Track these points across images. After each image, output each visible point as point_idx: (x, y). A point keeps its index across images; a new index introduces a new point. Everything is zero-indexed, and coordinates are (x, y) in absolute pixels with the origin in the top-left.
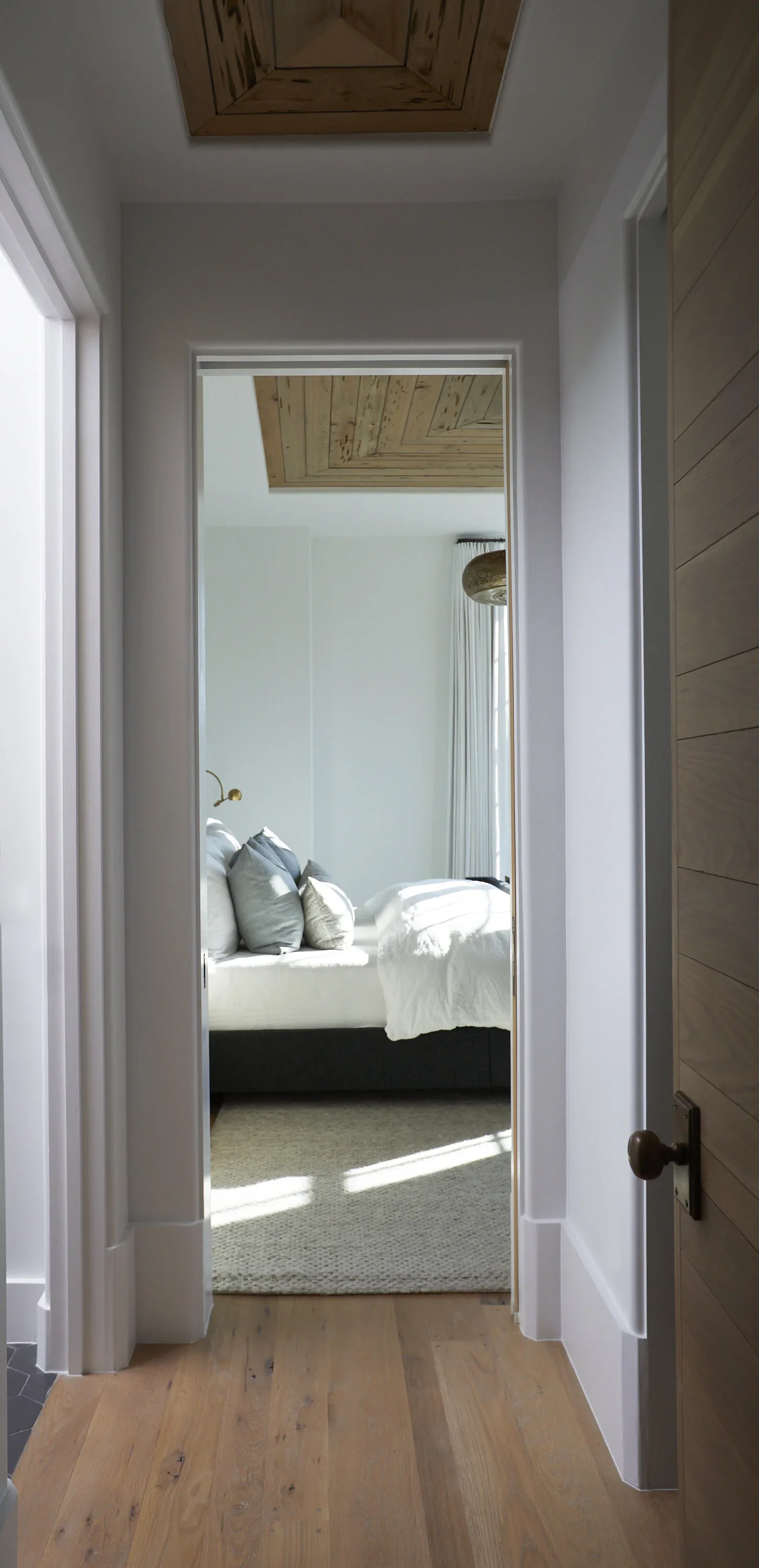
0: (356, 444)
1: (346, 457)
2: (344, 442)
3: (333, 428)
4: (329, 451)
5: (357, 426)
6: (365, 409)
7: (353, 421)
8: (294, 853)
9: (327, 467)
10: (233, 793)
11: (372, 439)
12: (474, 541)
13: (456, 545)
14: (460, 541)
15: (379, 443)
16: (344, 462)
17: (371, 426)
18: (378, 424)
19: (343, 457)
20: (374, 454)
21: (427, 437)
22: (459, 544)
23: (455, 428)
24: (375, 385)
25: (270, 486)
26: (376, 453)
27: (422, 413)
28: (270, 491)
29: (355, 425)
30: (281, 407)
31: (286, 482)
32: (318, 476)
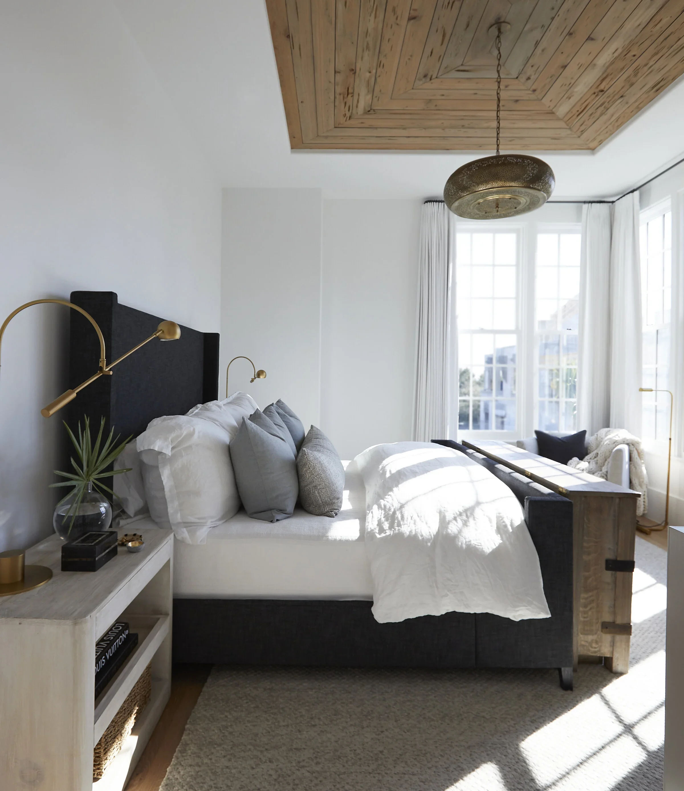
0: (356, 97)
1: (348, 115)
2: (346, 96)
3: (338, 76)
4: (335, 106)
5: (357, 74)
6: (363, 51)
7: (354, 68)
8: (300, 419)
9: (333, 127)
10: (260, 374)
11: (368, 91)
12: (436, 201)
13: (424, 204)
14: (427, 202)
15: (374, 97)
16: (346, 121)
17: (368, 74)
18: (374, 71)
19: (345, 114)
20: (369, 111)
21: (413, 89)
22: (426, 203)
23: (437, 77)
24: (373, 15)
25: (292, 148)
26: (371, 109)
27: (411, 56)
28: (292, 152)
29: (355, 73)
30: (293, 48)
31: (303, 143)
32: (326, 137)
